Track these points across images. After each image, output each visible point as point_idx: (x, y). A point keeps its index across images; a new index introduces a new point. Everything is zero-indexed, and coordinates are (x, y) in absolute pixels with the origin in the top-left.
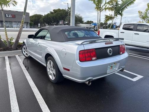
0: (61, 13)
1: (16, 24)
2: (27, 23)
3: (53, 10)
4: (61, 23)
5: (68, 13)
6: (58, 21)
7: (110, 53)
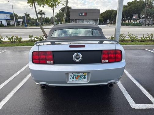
0: (136, 5)
1: (86, 22)
2: (97, 20)
3: (128, 3)
4: (134, 17)
5: (146, 4)
6: (131, 15)
7: (78, 59)
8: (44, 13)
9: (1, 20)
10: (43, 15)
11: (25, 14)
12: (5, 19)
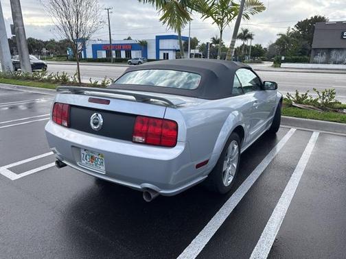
7: (96, 124)
8: (250, 37)
9: (166, 52)
10: (249, 40)
11: (214, 39)
12: (173, 50)
